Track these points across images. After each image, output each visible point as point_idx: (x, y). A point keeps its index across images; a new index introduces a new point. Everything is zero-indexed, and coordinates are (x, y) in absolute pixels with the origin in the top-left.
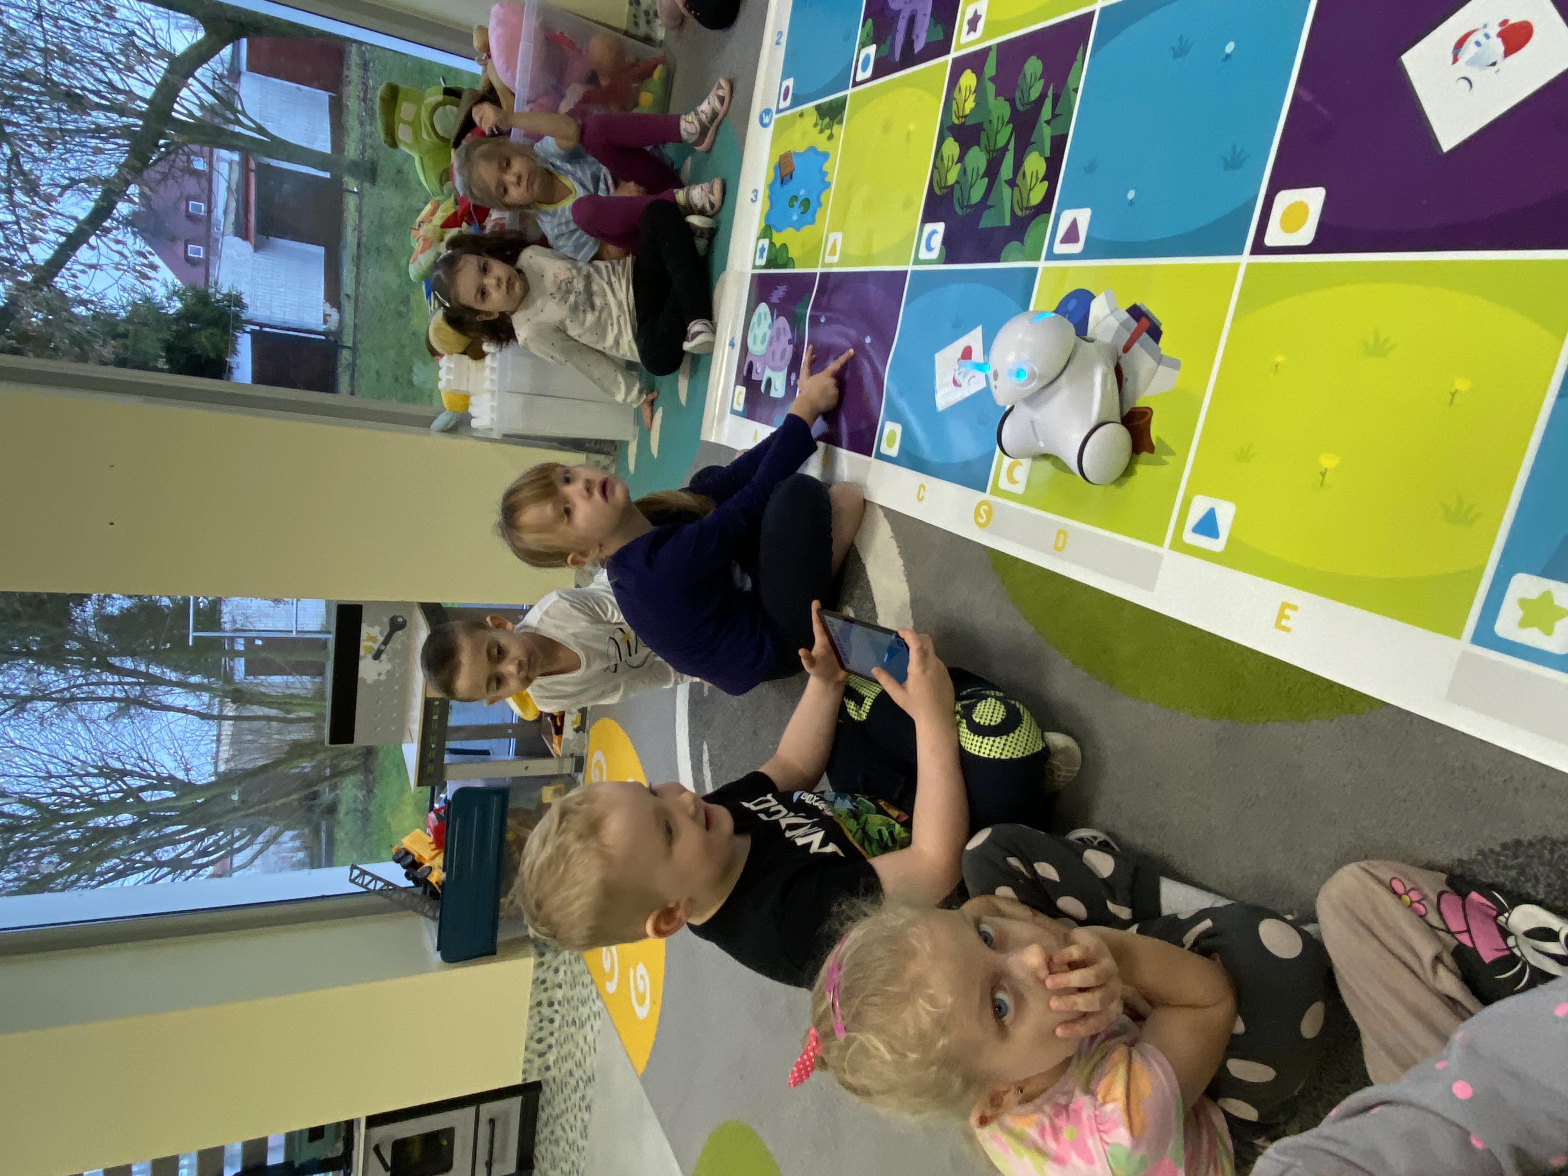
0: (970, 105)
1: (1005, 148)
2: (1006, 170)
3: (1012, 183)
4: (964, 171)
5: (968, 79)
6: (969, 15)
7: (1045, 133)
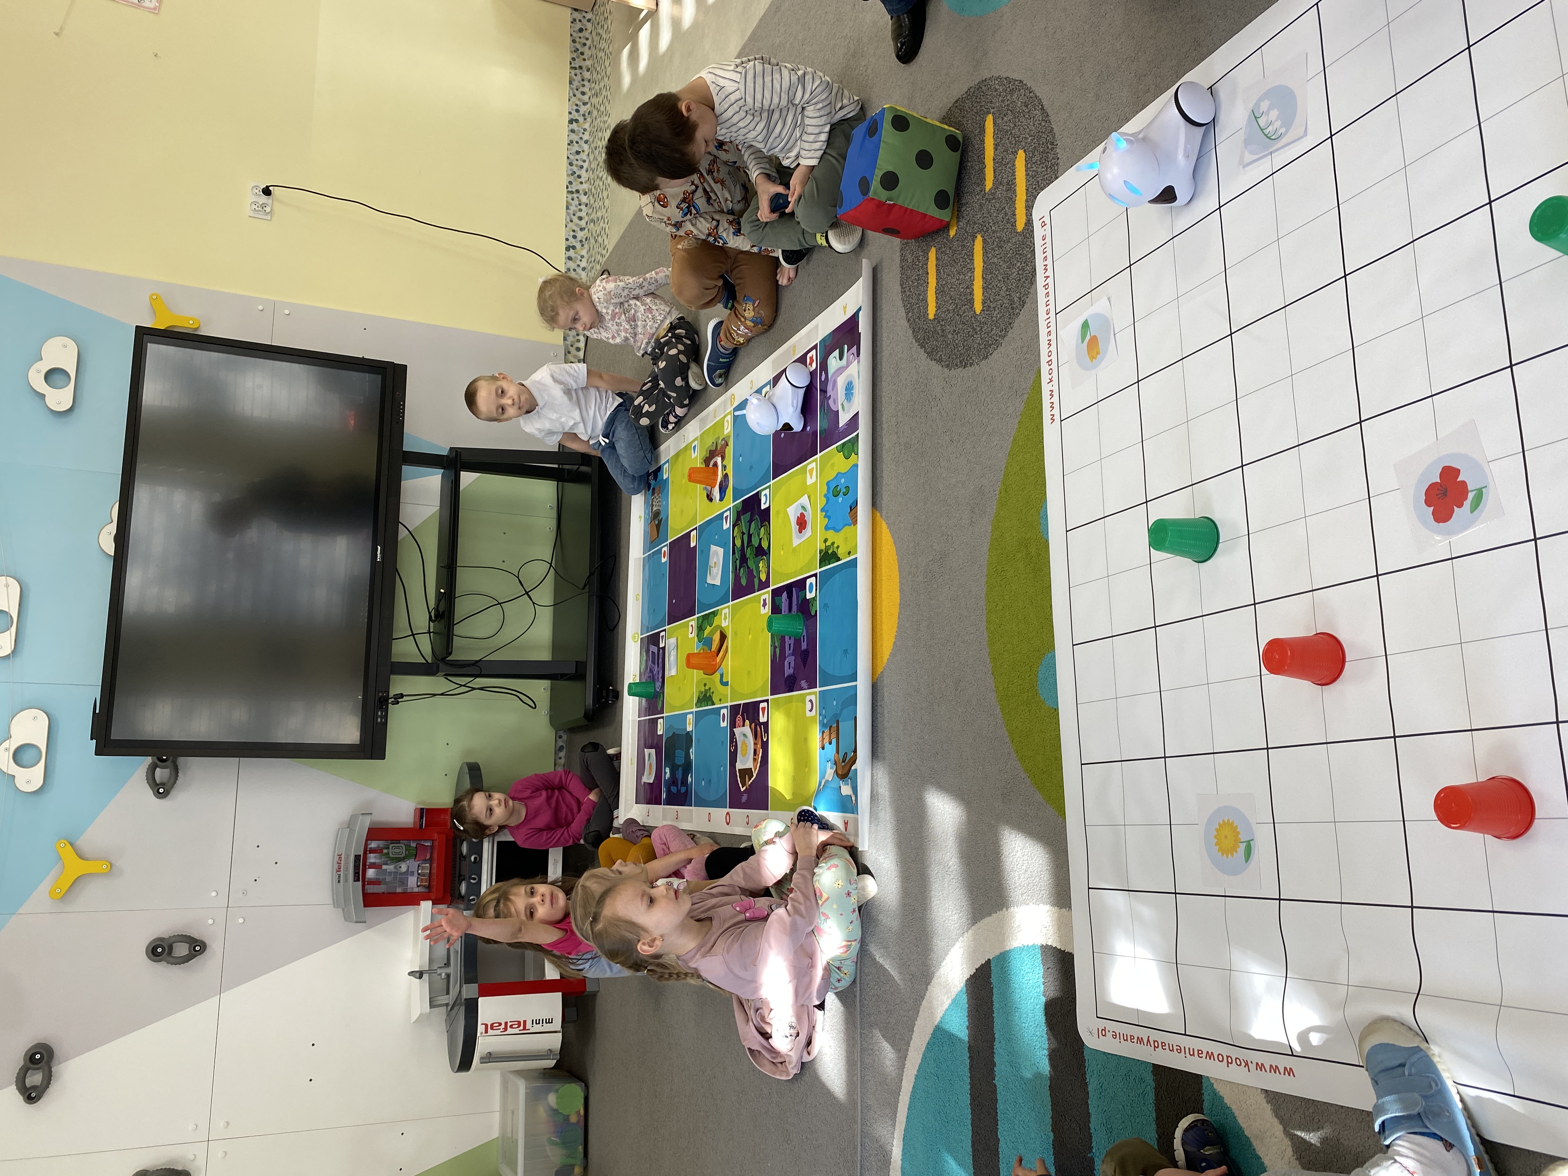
0: (761, 565)
1: (747, 547)
2: (746, 537)
3: (743, 533)
4: (759, 535)
5: (763, 577)
6: (767, 607)
7: (737, 556)
